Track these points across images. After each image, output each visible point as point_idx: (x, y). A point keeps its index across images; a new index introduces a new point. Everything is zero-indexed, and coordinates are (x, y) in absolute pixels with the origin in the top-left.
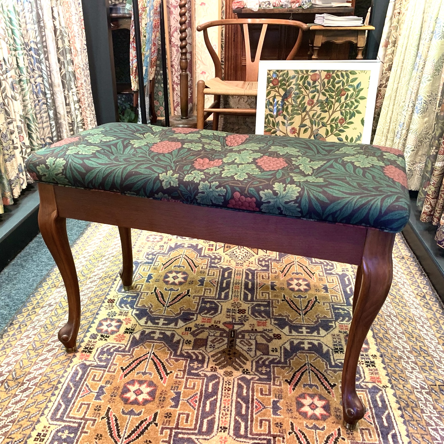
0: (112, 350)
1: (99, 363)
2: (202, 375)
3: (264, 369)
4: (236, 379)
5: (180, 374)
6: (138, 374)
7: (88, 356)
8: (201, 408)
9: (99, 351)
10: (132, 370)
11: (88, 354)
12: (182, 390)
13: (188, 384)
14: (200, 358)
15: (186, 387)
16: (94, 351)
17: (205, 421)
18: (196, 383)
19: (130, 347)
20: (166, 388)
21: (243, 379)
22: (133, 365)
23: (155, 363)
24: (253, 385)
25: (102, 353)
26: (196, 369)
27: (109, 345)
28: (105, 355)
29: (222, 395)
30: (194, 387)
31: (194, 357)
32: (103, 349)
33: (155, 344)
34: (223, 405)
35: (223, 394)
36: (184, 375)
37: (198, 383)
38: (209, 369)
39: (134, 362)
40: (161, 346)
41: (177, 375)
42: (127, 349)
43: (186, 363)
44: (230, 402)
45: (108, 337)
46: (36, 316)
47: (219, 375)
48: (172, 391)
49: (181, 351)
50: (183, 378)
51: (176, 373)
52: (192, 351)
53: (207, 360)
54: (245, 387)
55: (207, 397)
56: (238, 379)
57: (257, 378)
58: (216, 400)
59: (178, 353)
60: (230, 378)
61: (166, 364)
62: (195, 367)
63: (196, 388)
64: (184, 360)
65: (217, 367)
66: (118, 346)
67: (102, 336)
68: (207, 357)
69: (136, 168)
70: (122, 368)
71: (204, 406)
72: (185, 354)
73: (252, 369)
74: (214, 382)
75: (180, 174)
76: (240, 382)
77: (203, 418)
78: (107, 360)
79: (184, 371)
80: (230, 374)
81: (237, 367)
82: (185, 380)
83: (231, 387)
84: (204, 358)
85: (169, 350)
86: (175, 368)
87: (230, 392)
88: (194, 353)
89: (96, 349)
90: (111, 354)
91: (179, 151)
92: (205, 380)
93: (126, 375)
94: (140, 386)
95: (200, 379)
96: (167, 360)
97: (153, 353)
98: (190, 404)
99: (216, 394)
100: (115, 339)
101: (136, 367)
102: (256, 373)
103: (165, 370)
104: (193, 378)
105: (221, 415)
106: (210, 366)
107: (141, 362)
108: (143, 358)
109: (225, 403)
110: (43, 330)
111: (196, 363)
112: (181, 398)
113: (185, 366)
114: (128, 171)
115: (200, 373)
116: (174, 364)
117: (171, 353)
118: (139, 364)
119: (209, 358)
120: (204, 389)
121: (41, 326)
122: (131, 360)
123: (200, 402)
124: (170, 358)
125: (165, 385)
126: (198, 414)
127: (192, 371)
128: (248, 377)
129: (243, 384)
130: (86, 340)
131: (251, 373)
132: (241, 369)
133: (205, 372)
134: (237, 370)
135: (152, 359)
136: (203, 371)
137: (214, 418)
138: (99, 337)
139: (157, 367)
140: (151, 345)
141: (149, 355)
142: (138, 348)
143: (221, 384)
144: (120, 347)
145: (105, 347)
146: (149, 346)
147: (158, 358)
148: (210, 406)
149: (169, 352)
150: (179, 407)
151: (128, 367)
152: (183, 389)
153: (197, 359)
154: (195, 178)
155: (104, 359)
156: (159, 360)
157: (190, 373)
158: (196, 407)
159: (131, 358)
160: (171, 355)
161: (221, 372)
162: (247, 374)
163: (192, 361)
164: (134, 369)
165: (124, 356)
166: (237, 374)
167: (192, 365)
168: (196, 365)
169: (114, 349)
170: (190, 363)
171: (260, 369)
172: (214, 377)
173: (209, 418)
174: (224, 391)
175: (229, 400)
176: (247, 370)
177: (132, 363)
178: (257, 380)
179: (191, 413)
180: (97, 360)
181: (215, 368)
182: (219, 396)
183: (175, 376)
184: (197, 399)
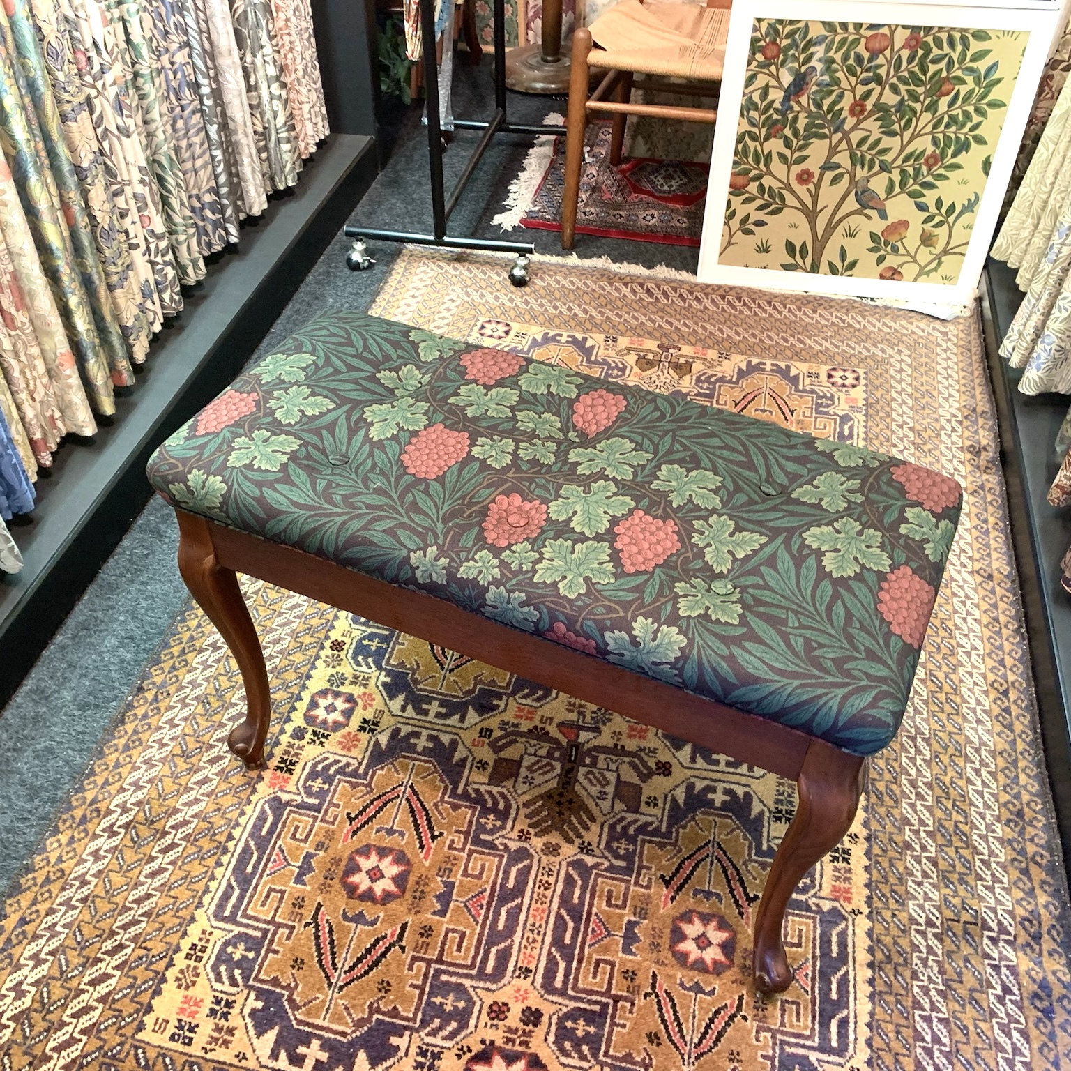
0: (332, 771)
1: (306, 800)
2: (501, 847)
3: (623, 846)
4: (564, 863)
5: (459, 840)
6: (378, 831)
7: (286, 781)
8: (488, 923)
9: (307, 770)
10: (367, 822)
11: (287, 775)
12: (458, 878)
13: (471, 865)
14: (501, 806)
15: (465, 874)
16: (298, 768)
17: (494, 950)
18: (487, 864)
19: (368, 766)
20: (429, 869)
21: (577, 864)
22: (371, 811)
23: (412, 811)
24: (595, 880)
25: (313, 775)
26: (491, 832)
27: (327, 758)
28: (319, 780)
29: (532, 898)
30: (481, 873)
31: (490, 804)
32: (315, 765)
33: (417, 763)
34: (530, 921)
35: (535, 896)
36: (465, 844)
37: (491, 865)
38: (515, 835)
39: (372, 802)
40: (429, 768)
41: (453, 841)
42: (361, 771)
43: (473, 815)
44: (545, 916)
45: (326, 737)
46: (189, 671)
47: (532, 851)
48: (439, 879)
49: (466, 785)
50: (463, 850)
51: (450, 837)
52: (489, 788)
53: (513, 812)
54: (579, 882)
55: (504, 900)
56: (569, 864)
57: (606, 864)
58: (519, 907)
59: (460, 791)
60: (552, 859)
61: (433, 813)
62: (489, 826)
63: (484, 877)
64: (469, 808)
65: (532, 831)
66: (344, 760)
67: (315, 733)
68: (514, 806)
69: (365, 528)
70: (348, 814)
71: (495, 920)
72: (473, 795)
73: (599, 844)
74: (520, 866)
75: (452, 560)
76: (571, 871)
77: (491, 943)
78: (322, 794)
79: (467, 834)
80: (552, 850)
81: (571, 834)
82: (465, 855)
83: (552, 880)
84: (508, 807)
85: (442, 781)
86: (450, 825)
87: (549, 893)
88: (490, 792)
89: (302, 764)
90: (329, 780)
91: (460, 471)
92: (505, 860)
93: (355, 833)
94: (380, 860)
95: (495, 856)
96: (436, 805)
97: (411, 786)
98: (469, 911)
99: (522, 894)
100: (340, 743)
101: (374, 816)
102: (606, 853)
103: (431, 829)
104: (483, 853)
105: (524, 942)
106: (518, 827)
107: (385, 804)
108: (390, 796)
109: (534, 916)
110: (200, 709)
111: (491, 817)
112: (454, 897)
113: (470, 822)
114: (349, 532)
115: (497, 842)
116: (448, 814)
117: (446, 788)
118: (381, 809)
119: (518, 809)
120: (499, 881)
121: (196, 699)
122: (368, 798)
123: (488, 909)
124: (442, 800)
125: (427, 864)
126: (481, 934)
127: (482, 837)
128: (590, 861)
129: (576, 877)
130: (285, 739)
131: (597, 852)
132: (578, 841)
133: (506, 841)
134: (569, 841)
135: (408, 800)
136: (503, 837)
137: (511, 947)
138: (308, 736)
139: (415, 820)
140: (407, 765)
141: (403, 788)
142: (382, 769)
143: (533, 872)
144: (348, 764)
145: (319, 762)
146: (405, 768)
147: (419, 799)
148: (507, 920)
149: (443, 785)
150: (448, 915)
151: (361, 813)
152: (459, 876)
153: (494, 809)
154: (480, 572)
155: (315, 789)
156: (422, 803)
157: (477, 841)
158: (480, 919)
159: (368, 793)
160: (444, 794)
161: (537, 843)
162: (587, 853)
163: (485, 811)
164: (370, 819)
165: (354, 786)
166: (569, 851)
167: (483, 821)
168: (490, 821)
169: (336, 767)
170: (479, 817)
171: (615, 845)
172: (523, 854)
173: (502, 946)
174: (536, 889)
175: (543, 911)
176: (589, 844)
177: (368, 806)
178: (606, 870)
179: (468, 932)
180: (302, 791)
181: (528, 833)
182: (527, 900)
183: (448, 843)
184: (484, 902)
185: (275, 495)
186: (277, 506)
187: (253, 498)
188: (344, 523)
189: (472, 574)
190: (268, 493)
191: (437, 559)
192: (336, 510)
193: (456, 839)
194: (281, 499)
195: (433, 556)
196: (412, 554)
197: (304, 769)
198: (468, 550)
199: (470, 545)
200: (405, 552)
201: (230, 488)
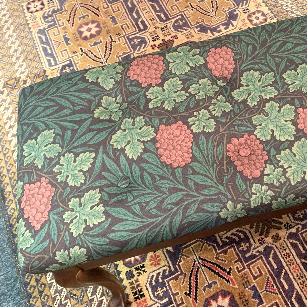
0: (160, 280)
1: (162, 302)
2: (257, 254)
3: (300, 214)
4: (286, 240)
6: (204, 290)
7: (145, 301)
8: (281, 290)
9: (150, 289)
10: (196, 290)
11: (143, 299)
12: (254, 282)
13: (253, 272)
14: (242, 236)
15: (255, 278)
16: (145, 291)
17: (293, 300)
18: (259, 265)
19: (174, 265)
20: (239, 288)
21: (291, 236)
22: (193, 284)
23: (210, 269)
24: (303, 237)
25: (154, 289)
26: (248, 251)
27: (153, 276)
28: (159, 289)
29: (287, 265)
30: (260, 272)
31: (237, 239)
32: (151, 283)
33: (193, 246)
34: (295, 275)
35: (288, 263)
36: (243, 265)
37: (261, 265)
38: (258, 244)
39: (190, 279)
40: (199, 244)
41: (237, 268)
42: (173, 269)
43: (235, 249)
44: (298, 268)
45: (143, 267)
47: (270, 245)
48: (247, 289)
49: (221, 239)
50: (244, 268)
51: (235, 267)
52: (231, 232)
53: (249, 235)
54: (298, 243)
55: (278, 276)
56: (288, 238)
57: (300, 226)
58: (286, 273)
59: (221, 244)
60: (280, 242)
61: (219, 262)
62: (245, 249)
63: (263, 272)
64: (231, 248)
65: (263, 237)
66: (161, 270)
67: (137, 269)
68: (247, 232)
70: (185, 293)
71: (283, 287)
72: (228, 241)
73: (291, 220)
74: (271, 255)
76: (291, 241)
77: (290, 298)
78: (166, 294)
79: (239, 259)
80: (277, 238)
81: (278, 225)
82: (247, 270)
83: (288, 251)
84: (245, 234)
85: (210, 245)
86: (230, 261)
87: (291, 257)
88: (233, 234)
89: (144, 288)
90: (163, 285)
92: (264, 258)
93: (196, 299)
94: (217, 302)
95: (259, 259)
96: (217, 258)
97: (200, 258)
98: (270, 292)
99: (283, 267)
100: (152, 264)
101: (197, 285)
102: (297, 222)
103: (224, 270)
104: (253, 263)
105: (301, 286)
106: (256, 239)
107: (196, 276)
108: (195, 270)
109: (295, 272)
111: (243, 244)
112: (260, 292)
113: (237, 254)
115: (254, 253)
116: (225, 258)
117: (214, 247)
118: (197, 279)
119: (250, 232)
120: (270, 269)
122: (187, 279)
123: (276, 285)
124: (217, 254)
125: (236, 286)
126: (283, 298)
127: (247, 256)
128: (293, 230)
129: (295, 242)
130: (126, 283)
131: (293, 224)
132: (282, 226)
133: (257, 250)
134: (280, 228)
135: (204, 266)
136: (254, 249)
137: (298, 292)
138: (135, 272)
139: (215, 272)
140: (189, 250)
141: (197, 262)
142: (180, 261)
143: (278, 254)
144: (164, 271)
145: (151, 281)
146: (190, 253)
147: (208, 262)
148: (287, 283)
149: (211, 247)
150: (264, 301)
151: (190, 288)
153: (241, 240)
154: (262, 198)
155: (161, 294)
156: (210, 262)
157: (247, 260)
158: (277, 291)
159: (185, 276)
160: (216, 250)
161: (269, 240)
162: (290, 228)
163: (238, 244)
164: (197, 287)
165: (176, 278)
166: (283, 233)
167: (240, 249)
168: (244, 246)
169: (160, 276)
170: (238, 248)
171: (296, 216)
172: (268, 250)
173: (294, 295)
174: (286, 260)
175: (296, 267)
176: (288, 223)
177: (190, 282)
178: (302, 229)
179: (277, 301)
180: (156, 300)
181: (262, 239)
182: (287, 268)
183: (236, 270)
184: (272, 283)
185: (118, 234)
186: (124, 239)
187: (107, 244)
188: (171, 223)
189: (259, 202)
190: (112, 235)
191: (235, 207)
192: (160, 219)
193: (238, 266)
194: (122, 233)
195: (232, 207)
196: (221, 214)
197: (147, 289)
198: (246, 190)
199: (244, 187)
200: (216, 215)
201: (88, 249)
